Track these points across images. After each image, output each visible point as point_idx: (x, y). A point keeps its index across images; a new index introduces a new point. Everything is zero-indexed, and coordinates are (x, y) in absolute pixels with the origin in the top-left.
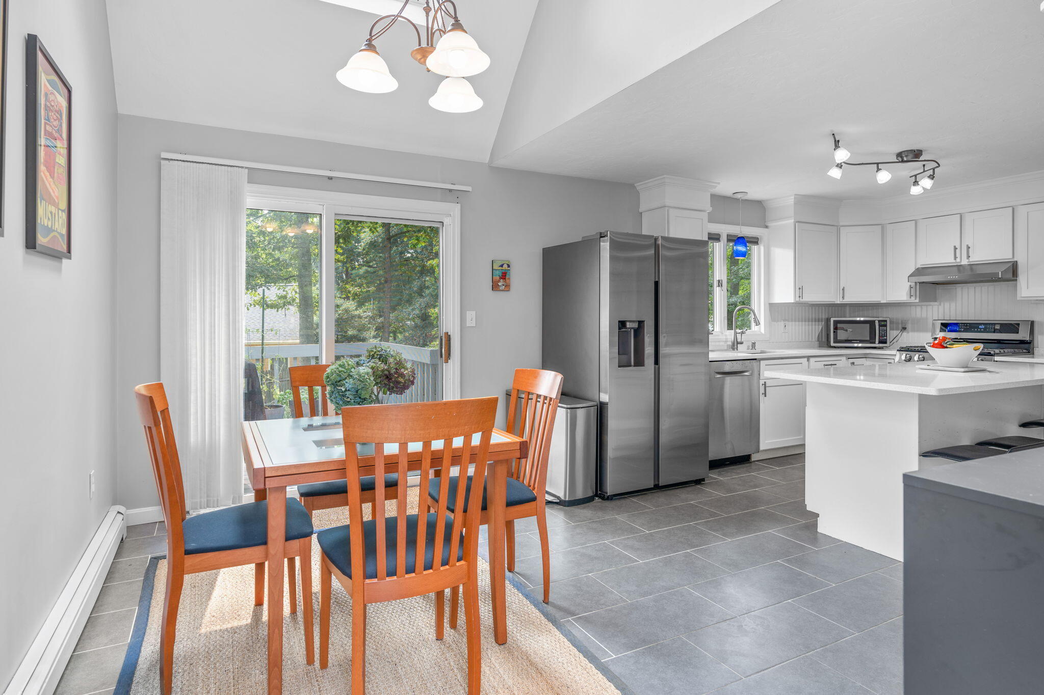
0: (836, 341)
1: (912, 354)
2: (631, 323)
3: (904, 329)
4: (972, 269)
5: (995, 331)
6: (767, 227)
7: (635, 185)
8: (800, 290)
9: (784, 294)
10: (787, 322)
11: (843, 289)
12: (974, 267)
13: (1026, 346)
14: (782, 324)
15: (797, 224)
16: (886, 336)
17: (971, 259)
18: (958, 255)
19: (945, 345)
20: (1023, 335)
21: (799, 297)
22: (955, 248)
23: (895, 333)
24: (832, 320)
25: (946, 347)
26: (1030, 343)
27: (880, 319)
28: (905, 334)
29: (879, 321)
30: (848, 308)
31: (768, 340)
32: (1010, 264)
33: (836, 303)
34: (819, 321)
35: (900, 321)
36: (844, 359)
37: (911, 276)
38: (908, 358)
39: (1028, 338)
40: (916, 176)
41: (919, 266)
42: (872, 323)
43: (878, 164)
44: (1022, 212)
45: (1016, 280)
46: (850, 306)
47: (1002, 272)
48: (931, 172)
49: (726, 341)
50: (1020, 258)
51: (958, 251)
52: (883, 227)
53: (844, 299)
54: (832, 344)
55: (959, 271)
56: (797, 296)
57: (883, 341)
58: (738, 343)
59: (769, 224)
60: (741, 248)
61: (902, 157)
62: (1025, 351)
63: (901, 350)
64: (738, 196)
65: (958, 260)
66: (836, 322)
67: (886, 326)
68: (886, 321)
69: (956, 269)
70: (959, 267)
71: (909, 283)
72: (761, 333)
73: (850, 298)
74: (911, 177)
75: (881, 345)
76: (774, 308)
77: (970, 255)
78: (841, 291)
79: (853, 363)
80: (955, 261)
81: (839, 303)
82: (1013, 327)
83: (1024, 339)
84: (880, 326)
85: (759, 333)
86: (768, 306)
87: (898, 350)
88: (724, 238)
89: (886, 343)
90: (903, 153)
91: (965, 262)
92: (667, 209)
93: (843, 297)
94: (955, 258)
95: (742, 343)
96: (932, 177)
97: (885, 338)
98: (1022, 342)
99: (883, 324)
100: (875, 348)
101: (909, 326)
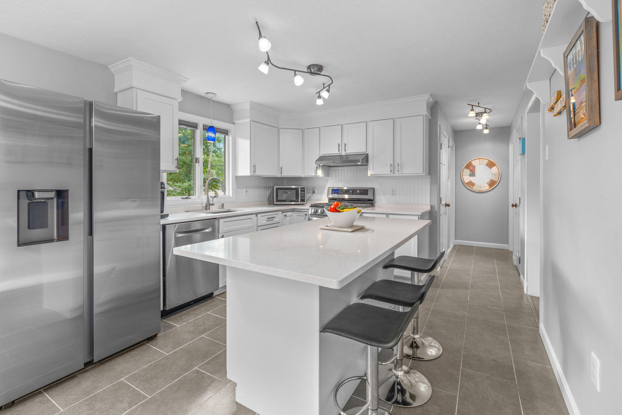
0: (277, 201)
1: (317, 208)
2: (40, 193)
3: (314, 192)
4: (347, 157)
5: (357, 194)
6: (234, 123)
7: (109, 67)
8: (254, 167)
9: (244, 170)
10: (248, 189)
11: (281, 168)
12: (348, 156)
13: (371, 202)
14: (245, 190)
15: (252, 122)
16: (305, 197)
17: (347, 152)
18: (340, 149)
19: (338, 210)
20: (369, 196)
21: (253, 172)
22: (339, 145)
23: (309, 195)
24: (275, 187)
25: (339, 212)
26: (372, 200)
27: (302, 187)
28: (314, 195)
29: (301, 188)
30: (285, 180)
31: (235, 202)
32: (365, 155)
33: (277, 176)
34: (268, 188)
35: (312, 188)
36: (280, 213)
37: (317, 160)
38: (315, 211)
39: (372, 198)
40: (319, 92)
41: (321, 155)
42: (297, 189)
43: (295, 71)
44: (371, 124)
45: (367, 165)
46: (286, 179)
47: (362, 159)
48: (328, 88)
49: (202, 204)
50: (370, 152)
51: (340, 147)
52: (303, 130)
53: (281, 174)
54: (275, 203)
55: (341, 158)
56: (252, 172)
57: (303, 200)
58: (210, 205)
59: (236, 122)
60: (211, 135)
61: (310, 69)
62: (371, 205)
63: (312, 206)
64: (209, 96)
65: (340, 152)
66: (277, 189)
67: (304, 191)
68: (304, 188)
69: (339, 157)
70: (341, 156)
71: (316, 165)
72: (230, 196)
73: (285, 174)
74: (316, 93)
75: (302, 203)
76: (238, 179)
77: (346, 149)
78: (280, 169)
79: (286, 215)
80: (338, 153)
81: (279, 177)
82: (365, 191)
83: (370, 198)
84: (301, 191)
85: (229, 197)
86: (234, 177)
87: (310, 206)
88: (200, 127)
89: (304, 201)
90: (311, 66)
91: (343, 153)
92: (135, 90)
93: (281, 173)
94: (339, 151)
95: (213, 205)
96: (328, 91)
97: (304, 198)
98: (370, 200)
99: (303, 190)
100: (299, 204)
101: (316, 191)
